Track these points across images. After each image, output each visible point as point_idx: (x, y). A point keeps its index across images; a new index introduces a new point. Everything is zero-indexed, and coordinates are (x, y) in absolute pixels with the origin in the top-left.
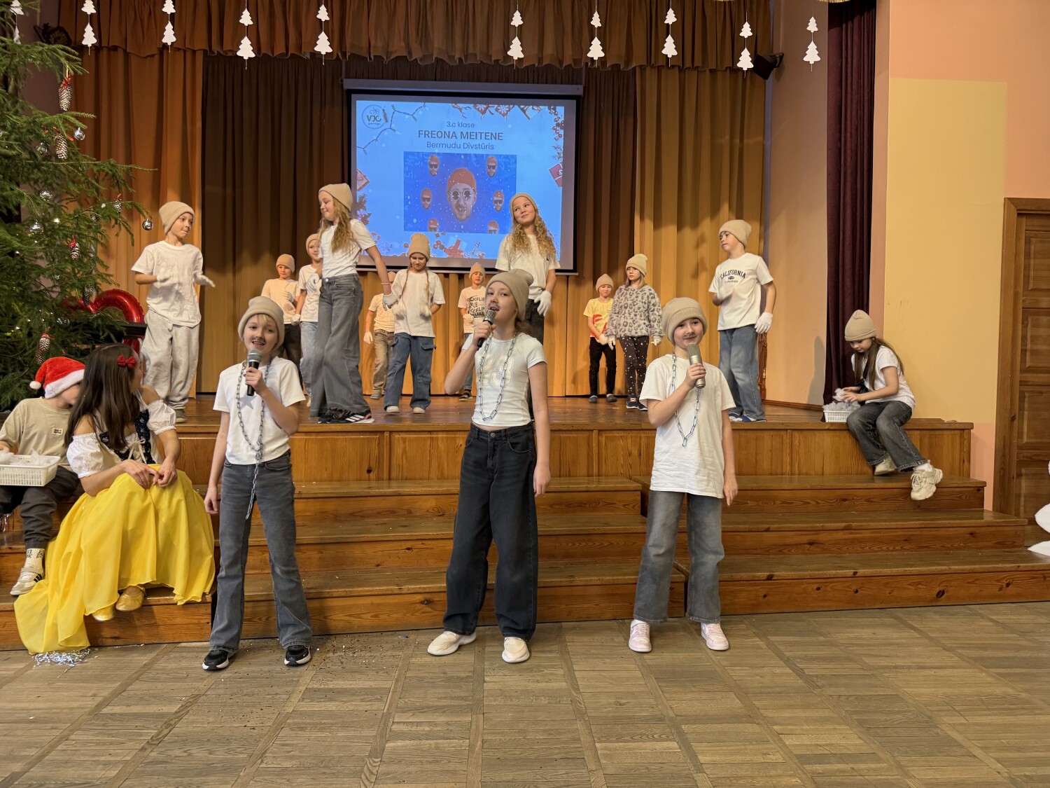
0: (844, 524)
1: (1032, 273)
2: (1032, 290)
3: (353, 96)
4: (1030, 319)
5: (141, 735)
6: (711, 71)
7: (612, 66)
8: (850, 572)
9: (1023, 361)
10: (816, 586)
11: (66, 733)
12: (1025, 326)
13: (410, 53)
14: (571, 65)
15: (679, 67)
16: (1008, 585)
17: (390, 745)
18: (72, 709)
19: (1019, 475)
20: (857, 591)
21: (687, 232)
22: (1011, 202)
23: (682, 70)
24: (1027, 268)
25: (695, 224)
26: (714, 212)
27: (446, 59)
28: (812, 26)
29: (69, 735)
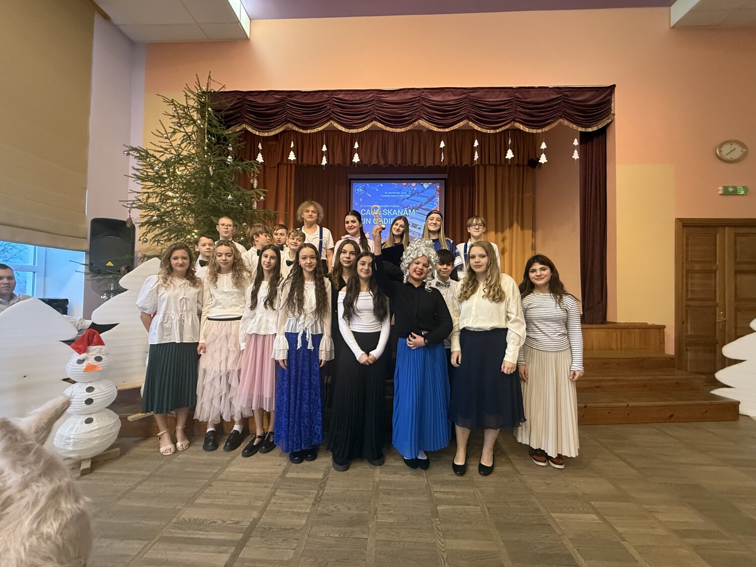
0: (613, 378)
1: (690, 254)
2: (691, 261)
3: (352, 181)
4: (689, 275)
5: (309, 494)
6: (508, 166)
7: (465, 165)
8: (626, 404)
9: (687, 295)
10: (608, 411)
11: (273, 490)
12: (687, 279)
13: (379, 162)
14: (447, 165)
15: (494, 164)
16: (706, 412)
17: (439, 508)
18: (272, 473)
19: (687, 350)
20: (628, 414)
21: (499, 233)
22: (679, 220)
23: (496, 166)
24: (687, 251)
25: (503, 231)
26: (511, 226)
27: (394, 164)
28: (576, 143)
29: (274, 492)
